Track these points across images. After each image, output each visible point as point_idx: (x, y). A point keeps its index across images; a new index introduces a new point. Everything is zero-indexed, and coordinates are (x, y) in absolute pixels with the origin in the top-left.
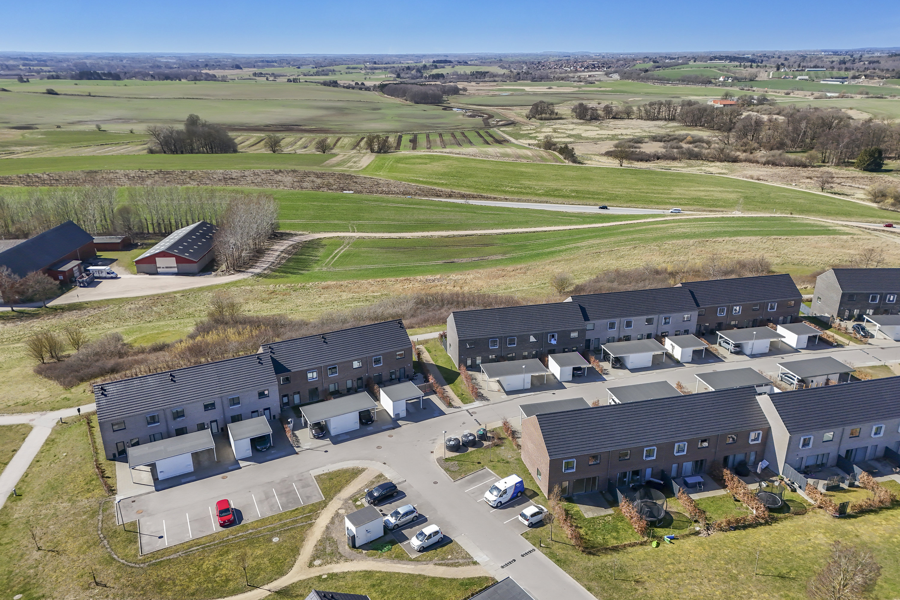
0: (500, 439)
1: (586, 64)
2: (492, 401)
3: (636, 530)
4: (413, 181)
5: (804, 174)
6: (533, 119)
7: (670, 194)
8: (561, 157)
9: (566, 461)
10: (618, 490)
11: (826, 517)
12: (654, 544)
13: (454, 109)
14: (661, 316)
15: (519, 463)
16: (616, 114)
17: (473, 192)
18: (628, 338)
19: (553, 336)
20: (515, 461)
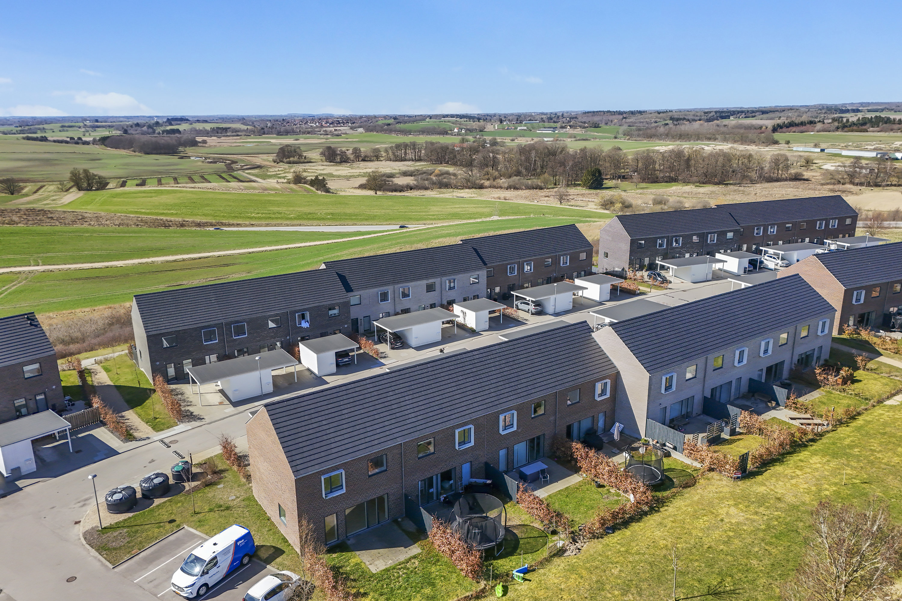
0: (214, 473)
1: (330, 121)
2: (207, 420)
3: (463, 574)
4: (131, 212)
5: (542, 194)
6: (281, 163)
7: (427, 212)
8: (313, 189)
9: (326, 476)
10: (422, 510)
11: (724, 483)
12: (499, 590)
13: (192, 158)
14: (444, 279)
15: (248, 506)
16: (366, 157)
17: (211, 219)
18: (406, 311)
19: (303, 317)
20: (243, 503)
